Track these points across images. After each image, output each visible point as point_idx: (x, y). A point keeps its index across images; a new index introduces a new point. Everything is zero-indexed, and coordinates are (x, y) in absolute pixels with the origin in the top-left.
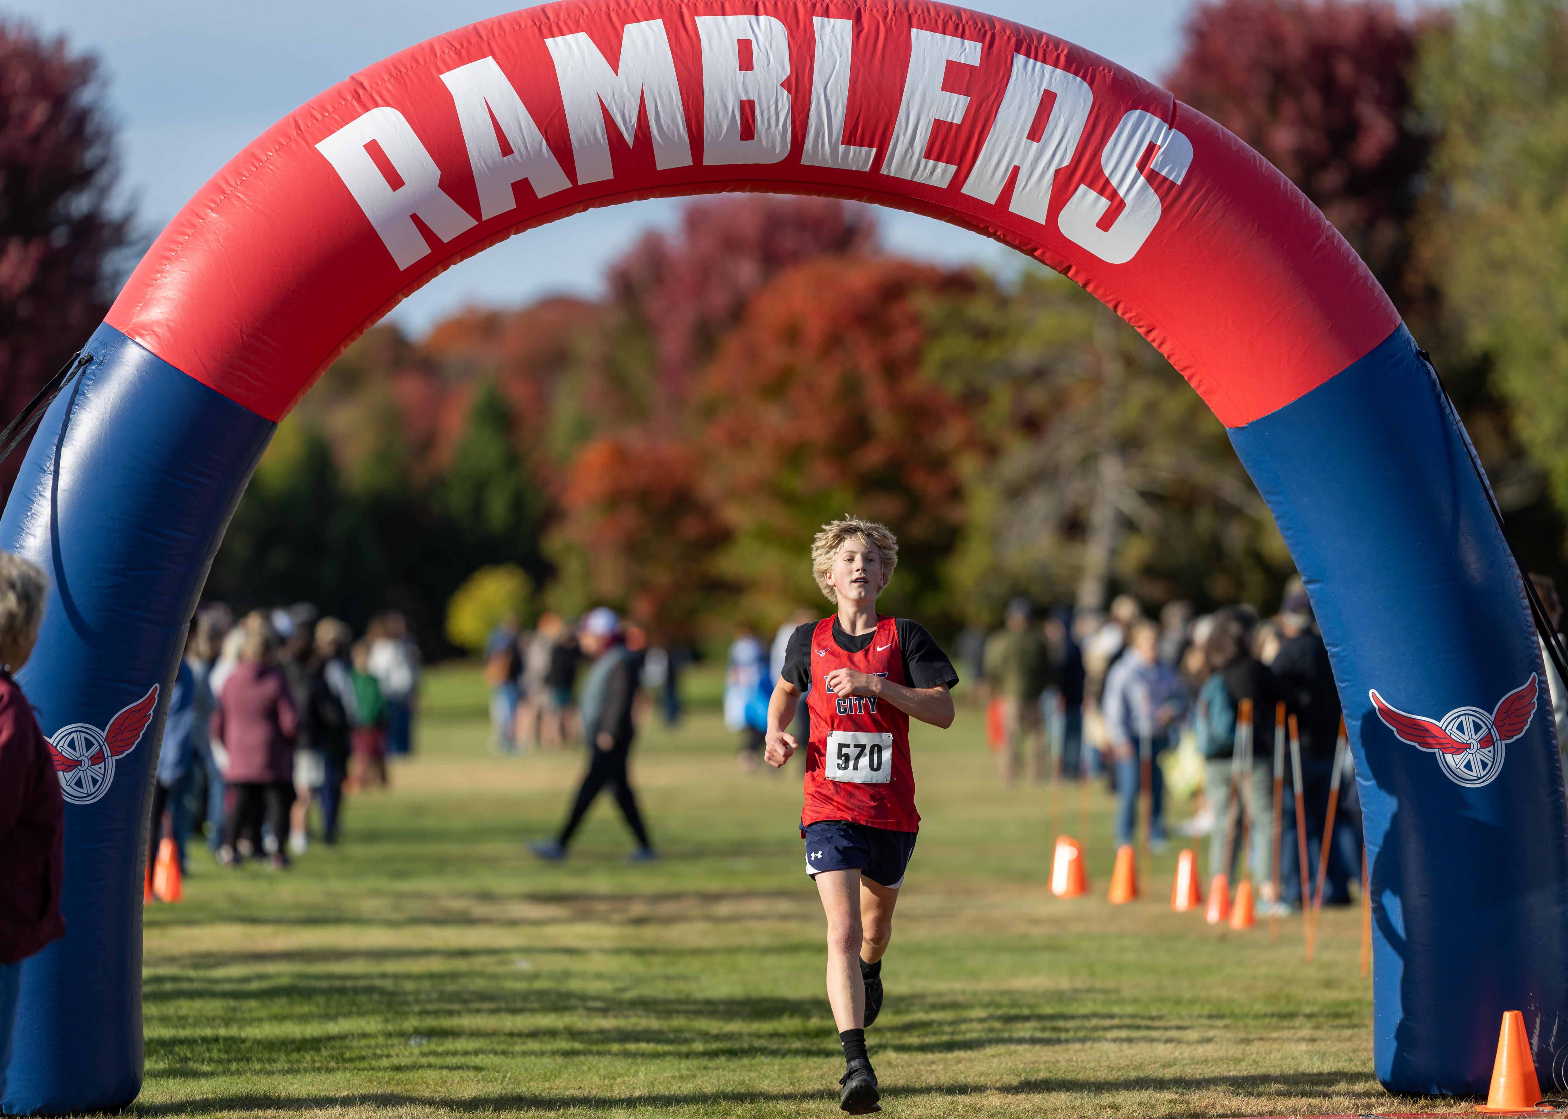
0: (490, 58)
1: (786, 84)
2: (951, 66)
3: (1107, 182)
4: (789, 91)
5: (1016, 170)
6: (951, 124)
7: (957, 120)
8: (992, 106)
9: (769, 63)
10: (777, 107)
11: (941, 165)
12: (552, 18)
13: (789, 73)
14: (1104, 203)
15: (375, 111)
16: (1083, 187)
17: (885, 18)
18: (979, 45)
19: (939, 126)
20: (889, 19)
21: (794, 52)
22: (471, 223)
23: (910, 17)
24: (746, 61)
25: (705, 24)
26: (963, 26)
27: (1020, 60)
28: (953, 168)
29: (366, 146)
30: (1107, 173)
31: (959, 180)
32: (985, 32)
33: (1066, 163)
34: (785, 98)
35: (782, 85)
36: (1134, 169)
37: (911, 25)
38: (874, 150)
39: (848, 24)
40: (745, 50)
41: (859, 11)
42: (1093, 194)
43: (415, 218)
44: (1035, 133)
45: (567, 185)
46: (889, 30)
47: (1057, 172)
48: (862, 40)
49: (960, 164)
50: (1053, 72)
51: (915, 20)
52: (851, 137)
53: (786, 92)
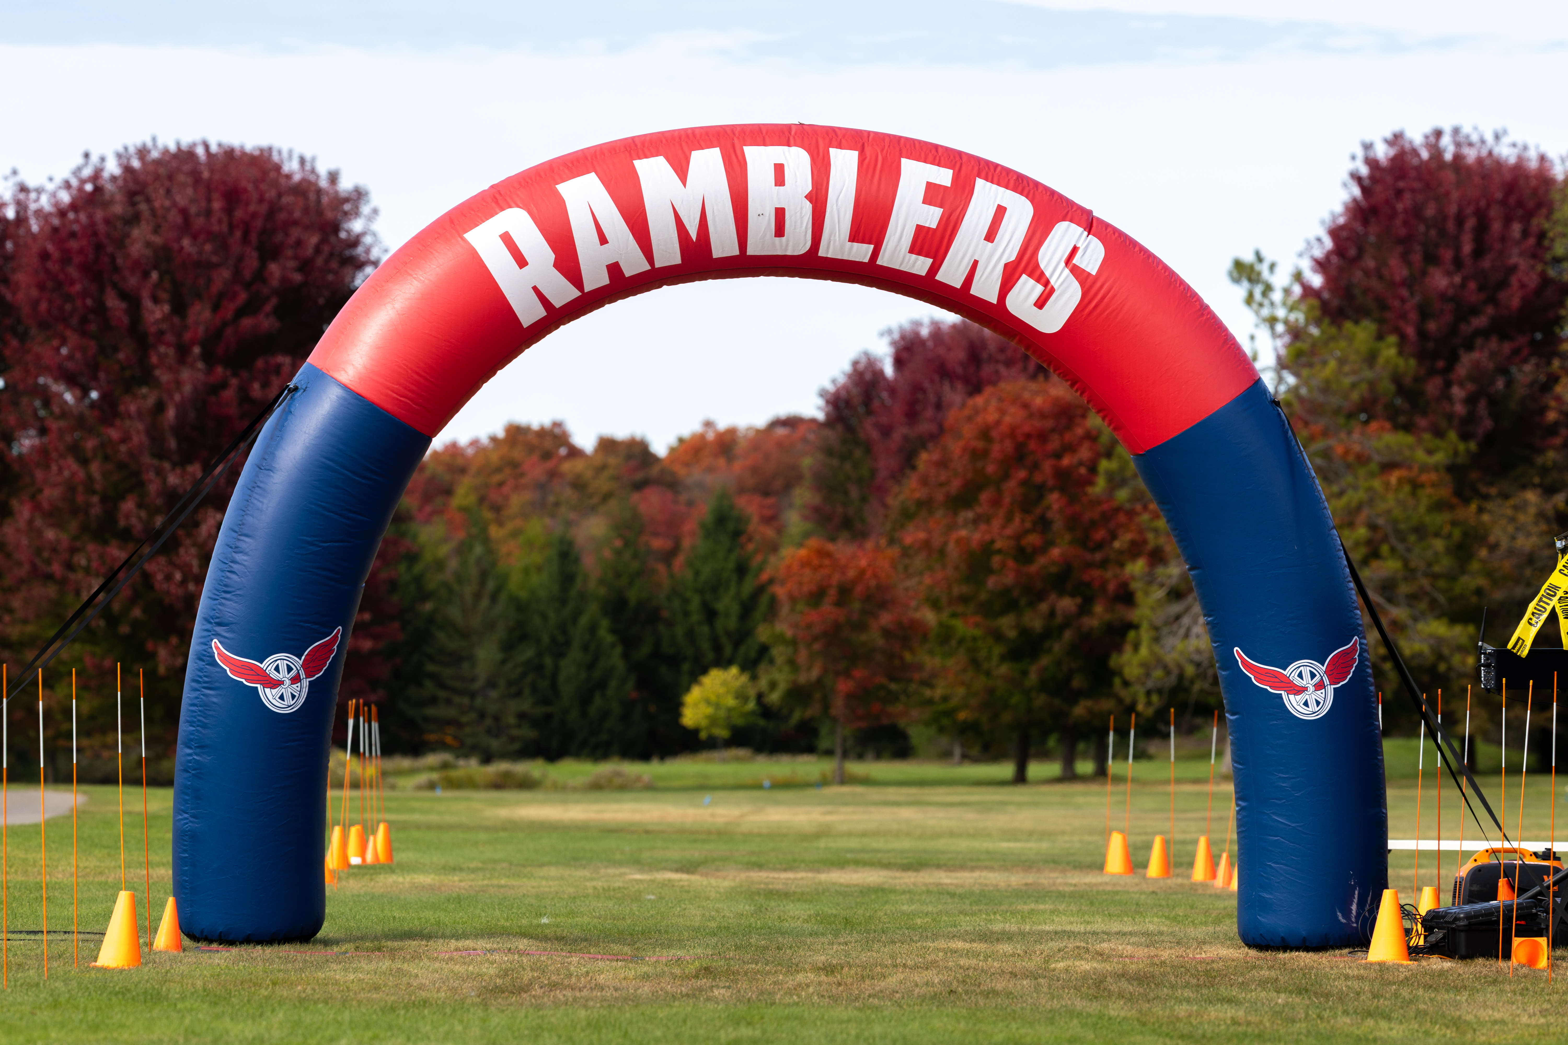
0: (593, 174)
1: (809, 197)
2: (929, 185)
3: (1042, 274)
4: (811, 202)
5: (976, 263)
6: (929, 228)
7: (934, 226)
8: (959, 215)
9: (796, 182)
10: (801, 213)
11: (921, 258)
12: (639, 145)
13: (810, 188)
14: (1039, 288)
15: (509, 211)
16: (1024, 276)
17: (882, 151)
18: (951, 171)
19: (920, 230)
20: (885, 151)
21: (815, 173)
22: (576, 293)
23: (900, 150)
24: (780, 180)
25: (750, 152)
26: (940, 158)
27: (980, 183)
28: (929, 261)
29: (501, 236)
30: (1042, 266)
31: (934, 269)
32: (956, 162)
33: (1013, 258)
34: (808, 206)
35: (806, 197)
36: (1063, 264)
37: (901, 156)
38: (872, 246)
39: (854, 155)
40: (779, 170)
41: (863, 145)
42: (1031, 282)
43: (535, 289)
44: (990, 237)
45: (647, 267)
46: (884, 159)
47: (1006, 265)
48: (865, 166)
49: (934, 258)
50: (1005, 192)
51: (904, 152)
52: (855, 237)
53: (808, 203)
